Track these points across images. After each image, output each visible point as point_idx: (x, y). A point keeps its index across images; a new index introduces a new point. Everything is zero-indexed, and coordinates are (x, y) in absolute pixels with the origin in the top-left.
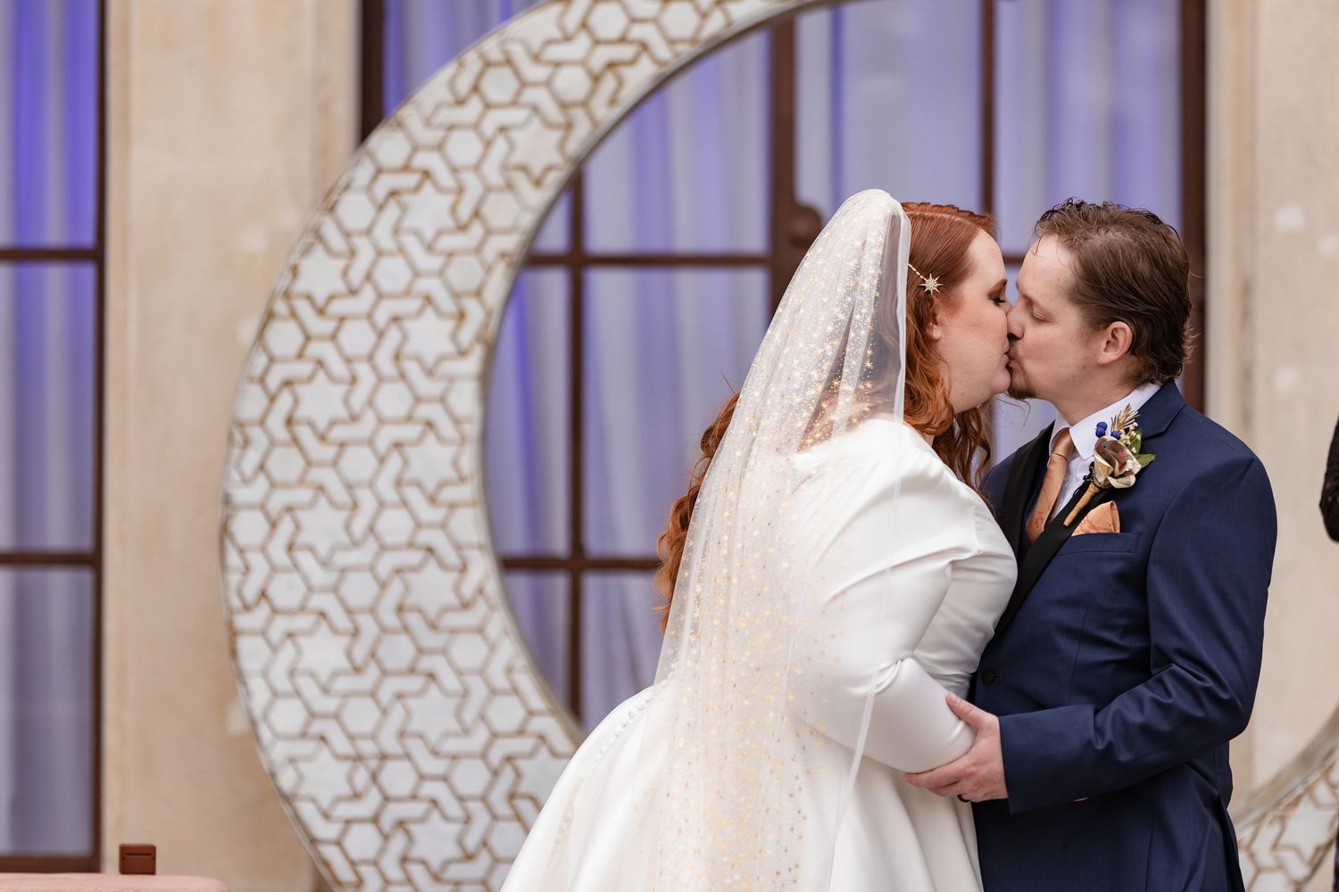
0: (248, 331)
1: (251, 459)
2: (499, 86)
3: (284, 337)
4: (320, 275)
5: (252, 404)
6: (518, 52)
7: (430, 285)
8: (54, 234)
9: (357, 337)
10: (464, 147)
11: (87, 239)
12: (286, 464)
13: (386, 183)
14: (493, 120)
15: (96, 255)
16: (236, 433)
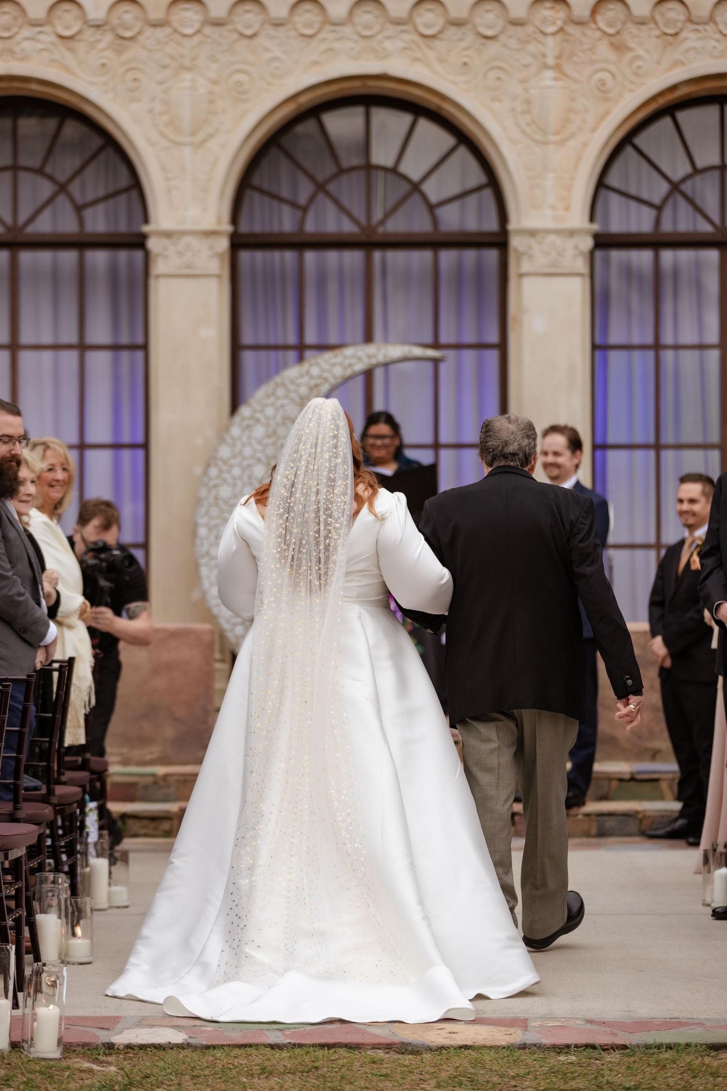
0: (198, 470)
1: (203, 510)
2: (280, 392)
3: (213, 472)
4: (225, 452)
5: (203, 492)
6: (287, 381)
7: (259, 455)
8: (126, 438)
9: (236, 471)
10: (270, 411)
11: (140, 439)
12: (214, 511)
13: (246, 423)
14: (279, 402)
15: (145, 446)
16: (198, 502)
